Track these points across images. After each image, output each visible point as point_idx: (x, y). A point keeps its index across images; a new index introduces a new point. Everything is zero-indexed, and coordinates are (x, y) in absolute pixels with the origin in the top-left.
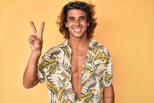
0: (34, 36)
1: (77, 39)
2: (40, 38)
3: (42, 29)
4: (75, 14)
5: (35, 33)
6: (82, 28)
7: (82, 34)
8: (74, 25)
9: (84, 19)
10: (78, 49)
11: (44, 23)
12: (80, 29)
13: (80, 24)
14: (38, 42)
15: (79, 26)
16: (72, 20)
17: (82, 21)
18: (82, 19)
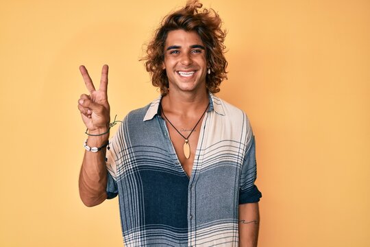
0: (89, 97)
2: (103, 102)
3: (104, 80)
4: (181, 40)
5: (92, 92)
9: (200, 52)
10: (186, 118)
11: (107, 68)
12: (192, 72)
13: (193, 62)
14: (99, 110)
15: (190, 65)
17: (195, 56)
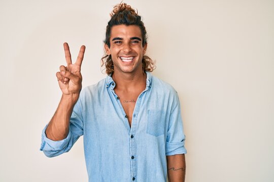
1: (125, 74)
6: (134, 57)
7: (134, 66)
8: (122, 51)
16: (118, 44)
18: (135, 42)
